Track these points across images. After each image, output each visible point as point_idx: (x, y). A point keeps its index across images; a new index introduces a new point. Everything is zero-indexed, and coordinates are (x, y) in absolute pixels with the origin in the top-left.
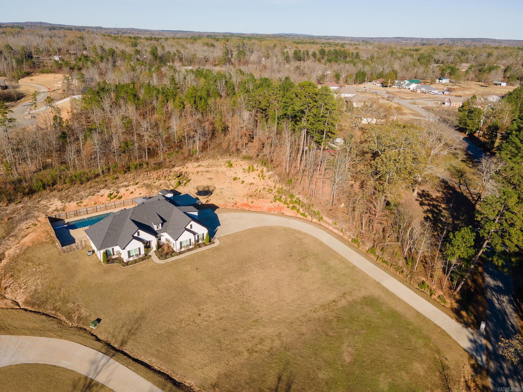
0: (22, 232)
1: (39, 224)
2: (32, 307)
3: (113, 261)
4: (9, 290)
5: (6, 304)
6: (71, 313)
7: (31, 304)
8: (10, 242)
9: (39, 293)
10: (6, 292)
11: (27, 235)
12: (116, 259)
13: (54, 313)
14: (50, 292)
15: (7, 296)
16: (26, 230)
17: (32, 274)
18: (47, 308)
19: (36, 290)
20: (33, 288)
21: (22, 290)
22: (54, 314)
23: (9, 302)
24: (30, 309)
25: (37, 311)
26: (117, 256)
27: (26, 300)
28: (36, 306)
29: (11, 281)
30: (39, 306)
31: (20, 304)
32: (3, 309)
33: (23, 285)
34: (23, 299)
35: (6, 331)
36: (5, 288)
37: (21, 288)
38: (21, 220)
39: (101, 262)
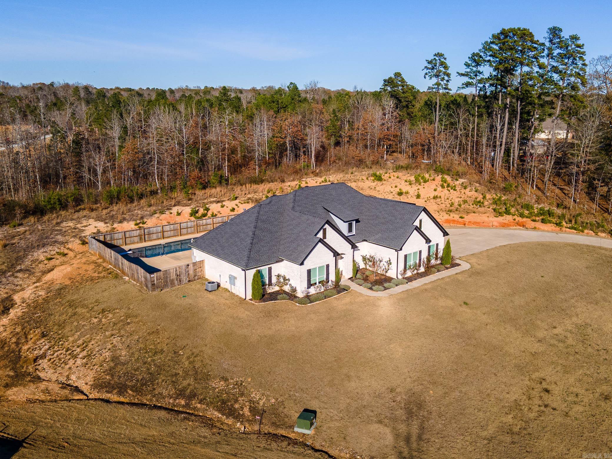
0: (41, 266)
1: (71, 254)
2: (120, 393)
3: (274, 296)
4: (44, 363)
5: (46, 391)
6: (228, 400)
7: (113, 388)
8: (19, 279)
9: (124, 364)
10: (39, 368)
11: (52, 270)
12: (277, 293)
13: (183, 402)
14: (153, 361)
15: (42, 375)
16: (46, 262)
17: (91, 329)
18: (161, 394)
19: (115, 359)
20: (107, 354)
21: (79, 362)
22: (183, 406)
23: (55, 388)
24: (114, 397)
25: (136, 401)
26: (277, 288)
27: (95, 379)
28: (130, 392)
29: (44, 345)
30: (137, 390)
31: (85, 388)
32: (43, 401)
33: (79, 350)
34: (90, 379)
35: (72, 451)
36: (35, 360)
37: (75, 357)
38: (31, 248)
39: (245, 299)
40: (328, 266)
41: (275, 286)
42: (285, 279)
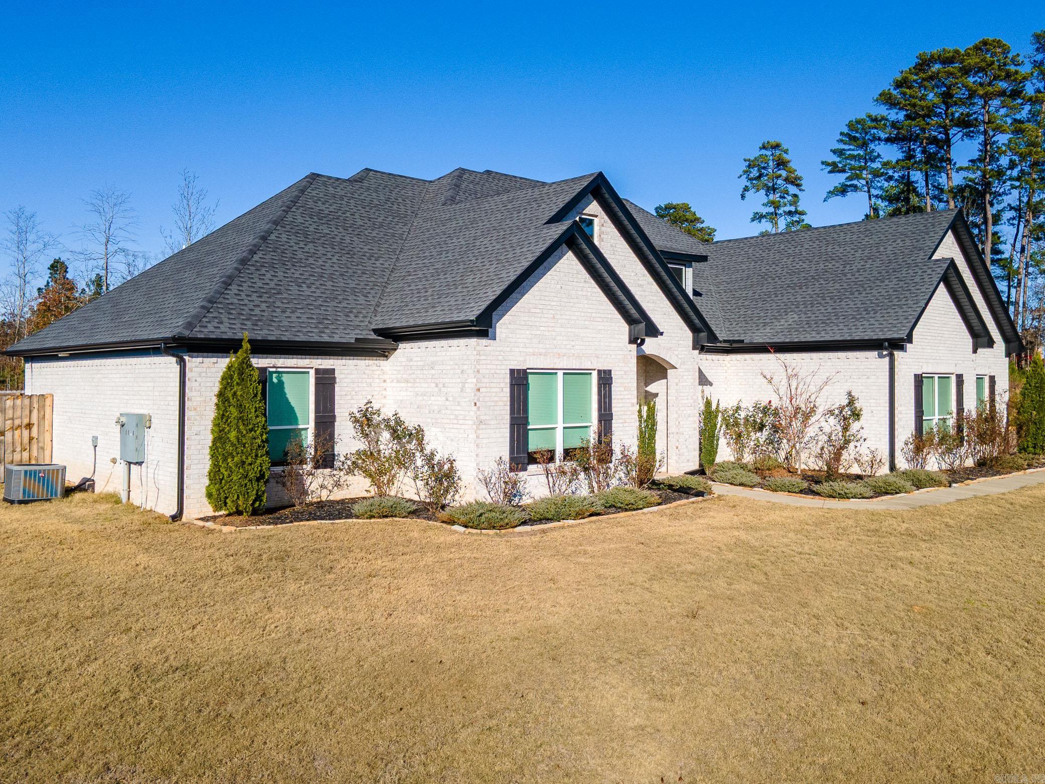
12: (359, 508)
26: (359, 483)
39: (176, 517)
40: (605, 379)
41: (350, 472)
42: (397, 430)
